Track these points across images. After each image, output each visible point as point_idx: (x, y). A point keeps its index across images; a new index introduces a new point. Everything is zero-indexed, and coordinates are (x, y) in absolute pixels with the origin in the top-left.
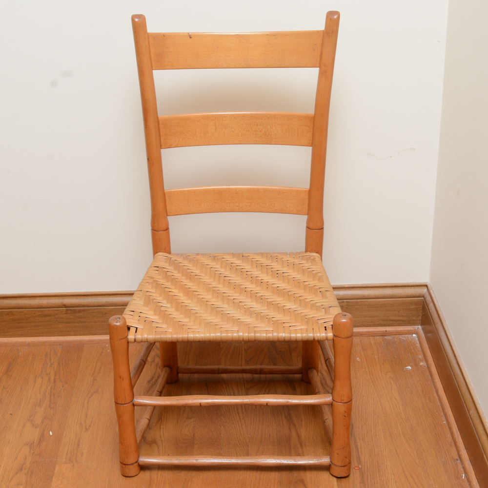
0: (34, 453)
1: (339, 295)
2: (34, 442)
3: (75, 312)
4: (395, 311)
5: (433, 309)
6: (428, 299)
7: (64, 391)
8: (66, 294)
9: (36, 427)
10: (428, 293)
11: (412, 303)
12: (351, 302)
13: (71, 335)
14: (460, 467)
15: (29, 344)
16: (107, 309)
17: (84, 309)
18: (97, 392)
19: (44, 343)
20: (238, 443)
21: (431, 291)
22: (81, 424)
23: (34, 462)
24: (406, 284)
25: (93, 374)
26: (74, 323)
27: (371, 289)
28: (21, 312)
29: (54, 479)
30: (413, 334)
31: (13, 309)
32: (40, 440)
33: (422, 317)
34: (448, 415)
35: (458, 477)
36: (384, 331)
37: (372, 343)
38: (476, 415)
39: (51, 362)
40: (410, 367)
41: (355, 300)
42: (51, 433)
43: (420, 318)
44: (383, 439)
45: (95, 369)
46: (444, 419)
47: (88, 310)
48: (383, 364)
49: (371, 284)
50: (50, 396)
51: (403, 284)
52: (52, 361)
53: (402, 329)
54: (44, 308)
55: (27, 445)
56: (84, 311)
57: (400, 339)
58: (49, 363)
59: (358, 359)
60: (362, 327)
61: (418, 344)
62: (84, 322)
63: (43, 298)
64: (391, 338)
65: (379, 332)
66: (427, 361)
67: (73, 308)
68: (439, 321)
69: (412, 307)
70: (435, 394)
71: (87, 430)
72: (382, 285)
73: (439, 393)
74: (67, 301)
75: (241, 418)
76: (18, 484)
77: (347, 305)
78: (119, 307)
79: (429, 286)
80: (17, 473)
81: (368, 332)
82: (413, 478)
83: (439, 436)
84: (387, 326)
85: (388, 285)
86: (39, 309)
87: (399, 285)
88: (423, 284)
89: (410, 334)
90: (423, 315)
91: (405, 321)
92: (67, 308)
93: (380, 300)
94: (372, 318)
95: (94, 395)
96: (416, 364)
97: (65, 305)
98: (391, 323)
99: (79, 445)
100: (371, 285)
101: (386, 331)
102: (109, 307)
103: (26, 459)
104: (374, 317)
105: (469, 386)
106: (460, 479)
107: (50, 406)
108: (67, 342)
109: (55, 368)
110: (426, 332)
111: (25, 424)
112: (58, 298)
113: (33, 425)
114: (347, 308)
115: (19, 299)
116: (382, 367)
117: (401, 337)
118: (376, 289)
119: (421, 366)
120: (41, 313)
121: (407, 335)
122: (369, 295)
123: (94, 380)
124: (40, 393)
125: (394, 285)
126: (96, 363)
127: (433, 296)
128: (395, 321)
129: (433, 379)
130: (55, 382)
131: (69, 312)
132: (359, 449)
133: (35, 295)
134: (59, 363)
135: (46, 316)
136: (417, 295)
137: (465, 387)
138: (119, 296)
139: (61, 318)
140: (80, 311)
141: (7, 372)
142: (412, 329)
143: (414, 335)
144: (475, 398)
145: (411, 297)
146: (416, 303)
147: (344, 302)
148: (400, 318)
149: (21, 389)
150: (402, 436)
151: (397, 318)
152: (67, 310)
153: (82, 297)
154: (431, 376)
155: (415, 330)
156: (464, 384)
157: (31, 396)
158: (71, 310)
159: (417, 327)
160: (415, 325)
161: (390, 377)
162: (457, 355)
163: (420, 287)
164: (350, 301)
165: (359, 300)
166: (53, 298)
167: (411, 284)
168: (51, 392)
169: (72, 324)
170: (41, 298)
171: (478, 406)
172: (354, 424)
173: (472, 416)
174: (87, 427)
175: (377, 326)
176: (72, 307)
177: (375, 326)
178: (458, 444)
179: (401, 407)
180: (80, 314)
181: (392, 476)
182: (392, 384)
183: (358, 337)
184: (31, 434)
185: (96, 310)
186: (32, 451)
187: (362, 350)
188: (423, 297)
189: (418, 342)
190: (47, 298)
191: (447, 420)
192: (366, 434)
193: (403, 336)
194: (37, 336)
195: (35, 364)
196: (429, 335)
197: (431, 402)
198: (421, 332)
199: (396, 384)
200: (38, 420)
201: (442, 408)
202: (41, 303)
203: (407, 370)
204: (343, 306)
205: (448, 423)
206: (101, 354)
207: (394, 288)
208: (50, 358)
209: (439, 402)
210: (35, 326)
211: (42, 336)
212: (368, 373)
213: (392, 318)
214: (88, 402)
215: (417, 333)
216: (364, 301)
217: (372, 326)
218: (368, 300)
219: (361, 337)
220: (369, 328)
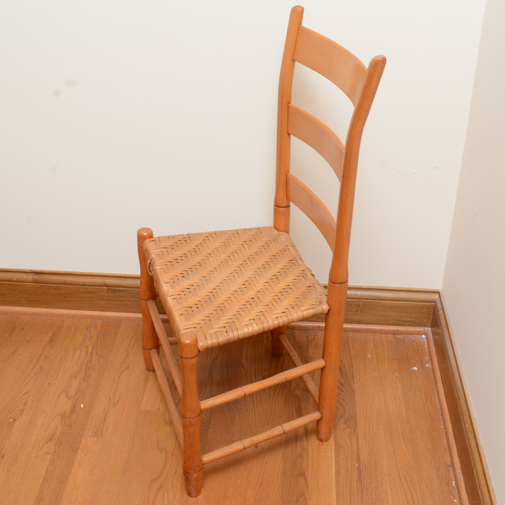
0: (64, 424)
1: (357, 295)
2: (66, 413)
3: (115, 291)
4: (407, 313)
5: (443, 316)
6: (439, 305)
7: (98, 365)
8: (108, 275)
9: (70, 399)
10: (439, 300)
11: (424, 307)
12: (368, 302)
13: (111, 311)
14: (452, 473)
15: (73, 317)
17: (124, 290)
18: (128, 368)
19: (86, 317)
20: (249, 431)
21: (442, 299)
22: (110, 399)
23: (63, 433)
24: (420, 290)
25: (127, 350)
26: (113, 300)
27: (387, 292)
28: (67, 288)
29: (80, 451)
30: (422, 335)
31: (60, 284)
32: (72, 411)
33: (432, 321)
34: (446, 420)
35: (448, 484)
36: (395, 330)
37: (384, 341)
38: (471, 429)
40: (416, 368)
41: (371, 301)
42: (82, 405)
43: (430, 321)
44: (383, 438)
45: (129, 345)
46: (442, 423)
47: (126, 290)
48: (392, 363)
49: (388, 287)
50: (86, 369)
51: (417, 290)
52: (92, 335)
53: (412, 330)
54: (87, 286)
55: (60, 415)
57: (410, 338)
58: (89, 336)
59: (369, 355)
60: (376, 324)
61: (426, 345)
62: (123, 301)
63: (87, 277)
64: (402, 337)
65: (391, 330)
66: (432, 364)
68: (447, 329)
69: (424, 311)
70: (436, 398)
71: (114, 405)
73: (440, 397)
74: (109, 281)
75: (255, 406)
76: (47, 453)
77: (364, 305)
79: (441, 294)
80: (47, 443)
81: (381, 330)
82: (406, 481)
83: (435, 440)
84: (399, 326)
85: (403, 289)
86: (83, 286)
87: (413, 290)
88: (435, 291)
89: (420, 335)
90: (433, 319)
91: (416, 322)
93: (394, 302)
94: (386, 318)
95: (125, 371)
96: (422, 366)
97: (106, 285)
98: (403, 323)
99: (105, 420)
101: (398, 330)
103: (57, 429)
104: (387, 316)
105: (467, 399)
106: (450, 486)
107: (84, 379)
108: (107, 317)
109: (94, 341)
110: (434, 334)
111: (60, 395)
112: (101, 277)
113: (67, 396)
115: (66, 276)
116: (390, 365)
117: (411, 337)
118: (392, 292)
119: (426, 367)
120: (85, 290)
121: (417, 336)
122: (385, 297)
123: (127, 356)
124: (77, 365)
125: (408, 289)
126: (131, 340)
127: (444, 304)
128: (407, 321)
129: (436, 383)
130: (91, 355)
131: (110, 291)
132: (360, 447)
133: (80, 274)
134: (97, 337)
135: (89, 292)
136: (430, 300)
137: (464, 399)
139: (103, 296)
140: (119, 291)
141: (51, 341)
142: (422, 330)
143: (423, 336)
144: (471, 413)
145: (423, 302)
146: (428, 308)
147: (360, 301)
148: (412, 320)
149: (61, 359)
150: (401, 436)
151: (409, 320)
152: (108, 289)
153: (122, 279)
154: (435, 379)
155: (425, 331)
156: (463, 396)
157: (68, 368)
158: (111, 289)
159: (427, 328)
160: (425, 327)
161: (396, 376)
162: (459, 367)
163: (433, 293)
164: (366, 300)
166: (96, 277)
167: (425, 290)
168: (87, 365)
169: (112, 302)
170: (85, 277)
171: (473, 421)
172: (358, 421)
173: (467, 429)
174: (115, 403)
175: (391, 325)
176: (113, 287)
177: (388, 325)
178: (452, 451)
179: (403, 408)
180: (120, 294)
181: (388, 477)
182: (398, 383)
183: (371, 334)
184: (65, 405)
186: (63, 422)
187: (373, 347)
188: (435, 302)
190: (90, 277)
191: (445, 425)
192: (367, 432)
193: (414, 336)
194: (80, 310)
195: (76, 336)
196: (437, 337)
197: (431, 404)
198: (430, 334)
199: (402, 384)
200: (72, 392)
201: (441, 412)
202: (85, 281)
203: (413, 371)
204: (359, 305)
205: (445, 428)
206: (136, 332)
207: (409, 292)
208: (90, 331)
209: (439, 406)
210: (79, 301)
211: (85, 310)
212: (377, 371)
213: (404, 319)
214: (119, 378)
215: (426, 335)
216: (379, 302)
217: (385, 325)
218: (384, 301)
219: (374, 334)
220: (382, 326)
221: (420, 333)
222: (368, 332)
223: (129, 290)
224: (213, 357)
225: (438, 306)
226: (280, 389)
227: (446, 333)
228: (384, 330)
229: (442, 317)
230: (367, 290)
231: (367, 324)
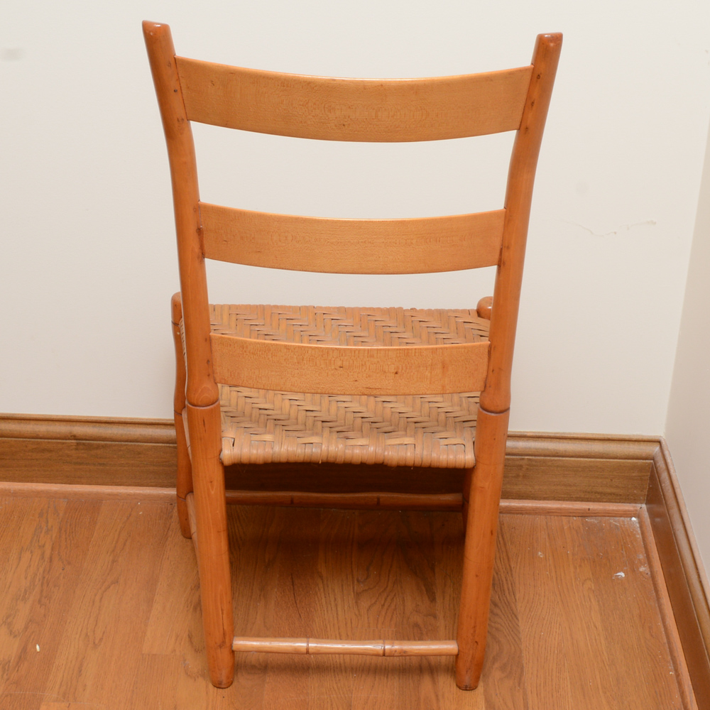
0: (8, 679)
1: (516, 448)
2: (9, 661)
3: (90, 447)
4: (606, 478)
5: (668, 482)
6: (661, 464)
7: (64, 578)
8: (77, 418)
9: (15, 636)
10: (660, 454)
11: (633, 467)
12: (536, 461)
13: (82, 484)
15: (15, 494)
16: (142, 446)
17: (106, 445)
18: (116, 582)
19: (38, 494)
20: (335, 687)
21: (666, 453)
22: (87, 635)
23: (7, 696)
24: (627, 438)
25: (113, 551)
26: (87, 464)
27: (570, 441)
28: (4, 442)
30: (631, 517)
32: (20, 657)
33: (648, 492)
34: (678, 662)
36: (585, 509)
37: (566, 528)
39: (47, 526)
40: (622, 574)
41: (542, 458)
42: (38, 647)
43: (646, 492)
44: (570, 694)
45: (117, 542)
46: (671, 667)
47: (110, 445)
48: (580, 566)
50: (42, 584)
51: (621, 437)
52: (50, 524)
53: (615, 508)
54: (41, 438)
56: (104, 446)
57: (610, 523)
58: (45, 528)
59: (540, 553)
60: (551, 500)
61: (638, 534)
62: (104, 464)
63: (41, 422)
64: (596, 522)
65: (577, 509)
66: (651, 566)
67: (88, 442)
68: (675, 504)
69: (634, 475)
70: (660, 624)
71: (95, 646)
72: (587, 436)
73: (667, 623)
74: (79, 430)
77: (528, 465)
78: (160, 445)
79: (663, 443)
81: (560, 509)
83: (661, 696)
84: (590, 501)
85: (597, 437)
86: (33, 440)
87: (615, 437)
88: (654, 439)
89: (627, 517)
90: (650, 488)
91: (621, 495)
92: (78, 441)
93: (582, 459)
94: (568, 488)
95: (112, 588)
96: (633, 570)
97: (75, 436)
98: (599, 496)
99: (80, 671)
100: (569, 436)
101: (589, 509)
102: (146, 444)
104: (570, 485)
107: (40, 601)
108: (76, 494)
109: (54, 536)
110: (653, 515)
112: (65, 423)
113: (11, 632)
116: (578, 570)
117: (612, 521)
118: (577, 442)
119: (641, 572)
120: (35, 447)
121: (622, 518)
122: (565, 451)
123: (113, 561)
124: (26, 578)
125: (606, 437)
126: (120, 532)
127: (669, 461)
128: (605, 494)
129: (658, 598)
130: (51, 560)
131: (81, 447)
133: (28, 417)
134: (60, 529)
135: (44, 450)
136: (644, 455)
138: (163, 427)
139: (68, 456)
140: (98, 447)
142: (632, 509)
143: (634, 519)
145: (633, 459)
146: (641, 469)
147: (523, 459)
148: (613, 490)
150: (601, 691)
151: (608, 490)
152: (77, 444)
153: (103, 425)
154: (657, 591)
155: (636, 510)
157: (11, 582)
158: (84, 444)
159: (639, 506)
160: (636, 503)
161: (589, 588)
162: (699, 566)
163: (649, 444)
164: (533, 458)
165: (549, 458)
166: (57, 423)
167: (635, 438)
168: (44, 578)
169: (85, 467)
170: (37, 422)
172: (525, 665)
174: (97, 642)
175: (576, 501)
176: (86, 440)
177: (571, 501)
179: (603, 642)
180: (99, 452)
182: (592, 600)
183: (543, 517)
184: (7, 647)
185: (125, 447)
186: (5, 676)
187: (547, 540)
188: (653, 459)
189: (639, 532)
190: (46, 422)
191: (676, 670)
192: (542, 685)
193: (617, 518)
194: (28, 482)
195: (22, 528)
196: (658, 520)
197: (652, 636)
198: (646, 515)
199: (598, 601)
200: (19, 624)
201: (670, 648)
202: (38, 430)
203: (618, 579)
204: (521, 466)
205: (678, 675)
206: (128, 519)
207: (607, 442)
208: (47, 519)
209: (664, 637)
210: (26, 466)
211: (37, 482)
212: (555, 580)
213: (600, 490)
214: (101, 598)
215: (638, 516)
216: (556, 460)
217: (567, 500)
218: (564, 459)
219: (548, 517)
220: (561, 502)
221: (628, 515)
222: (536, 514)
223: (115, 445)
224: (267, 560)
225: (658, 465)
226: (386, 614)
227: (674, 511)
228: (564, 509)
229: (666, 484)
230: (535, 439)
231: (536, 499)
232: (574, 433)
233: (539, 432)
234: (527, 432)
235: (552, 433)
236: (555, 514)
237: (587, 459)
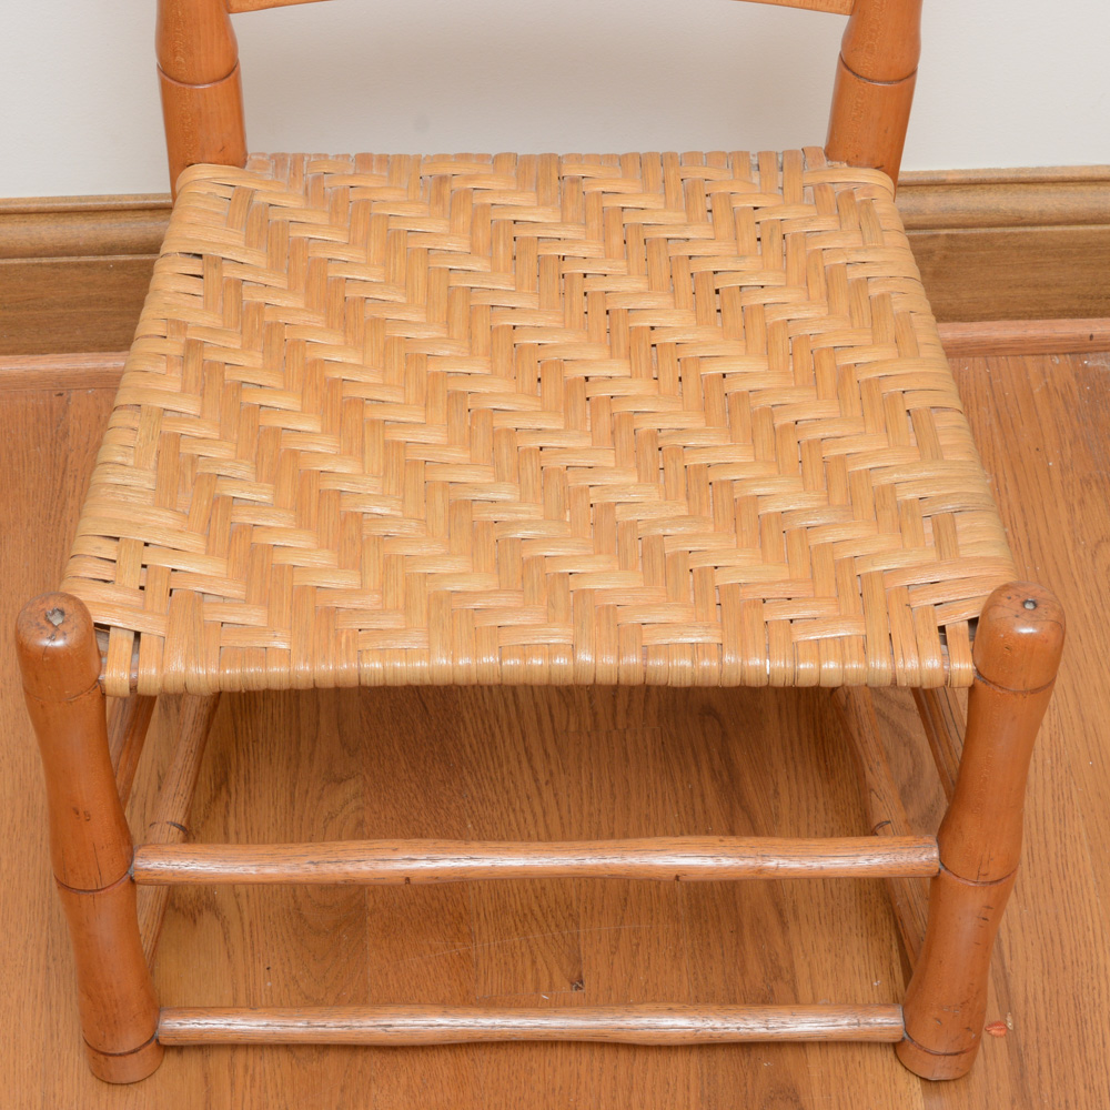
12: (967, 239)
27: (1053, 189)
36: (1081, 338)
37: (1036, 391)
41: (983, 230)
60: (999, 319)
64: (1107, 366)
65: (1062, 339)
72: (1096, 175)
77: (949, 250)
81: (1021, 341)
84: (1094, 316)
93: (1081, 228)
94: (1043, 292)
101: (1091, 337)
104: (1047, 286)
114: (945, 257)
116: (1078, 515)
122: (1041, 213)
147: (936, 236)
164: (961, 231)
175: (1059, 317)
177: (1048, 317)
183: (979, 361)
187: (996, 430)
204: (931, 252)
216: (1016, 235)
217: (1037, 318)
218: (1037, 229)
219: (992, 360)
220: (1021, 322)
222: (963, 354)
228: (1030, 339)
230: (964, 188)
231: (961, 321)
232: (1064, 168)
233: (977, 171)
234: (947, 173)
235: (1008, 170)
236: (1009, 352)
237: (1093, 228)
